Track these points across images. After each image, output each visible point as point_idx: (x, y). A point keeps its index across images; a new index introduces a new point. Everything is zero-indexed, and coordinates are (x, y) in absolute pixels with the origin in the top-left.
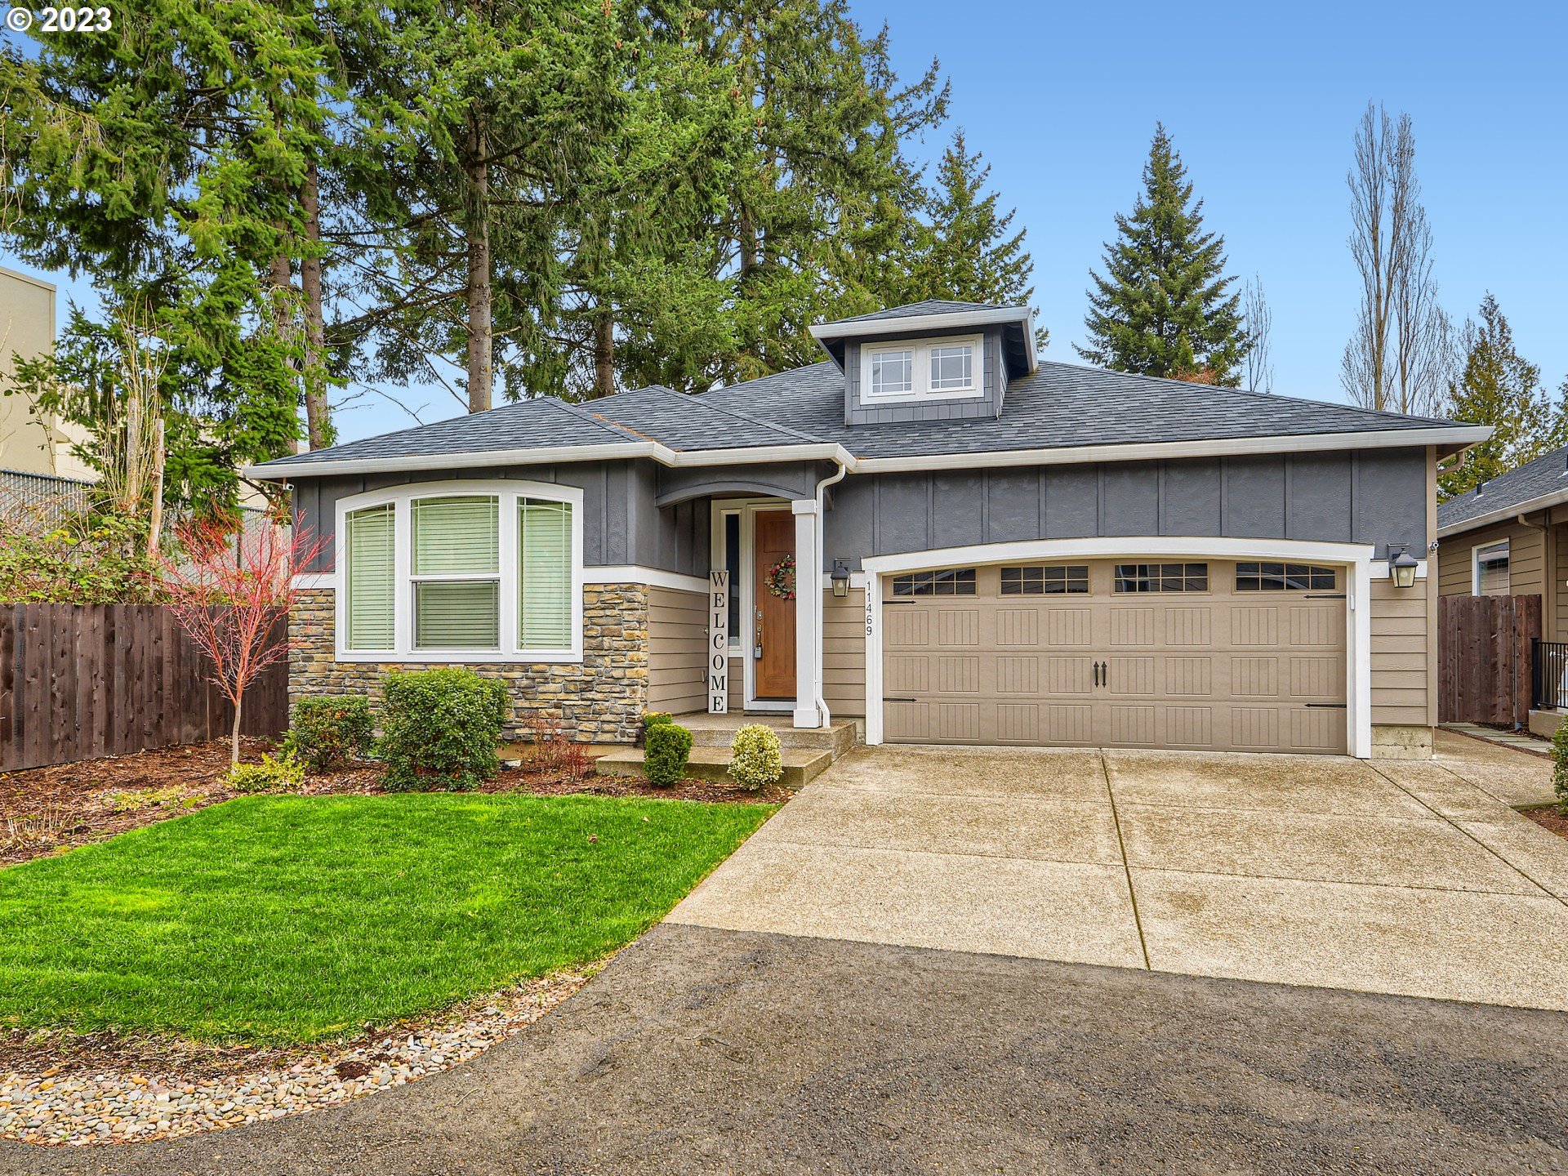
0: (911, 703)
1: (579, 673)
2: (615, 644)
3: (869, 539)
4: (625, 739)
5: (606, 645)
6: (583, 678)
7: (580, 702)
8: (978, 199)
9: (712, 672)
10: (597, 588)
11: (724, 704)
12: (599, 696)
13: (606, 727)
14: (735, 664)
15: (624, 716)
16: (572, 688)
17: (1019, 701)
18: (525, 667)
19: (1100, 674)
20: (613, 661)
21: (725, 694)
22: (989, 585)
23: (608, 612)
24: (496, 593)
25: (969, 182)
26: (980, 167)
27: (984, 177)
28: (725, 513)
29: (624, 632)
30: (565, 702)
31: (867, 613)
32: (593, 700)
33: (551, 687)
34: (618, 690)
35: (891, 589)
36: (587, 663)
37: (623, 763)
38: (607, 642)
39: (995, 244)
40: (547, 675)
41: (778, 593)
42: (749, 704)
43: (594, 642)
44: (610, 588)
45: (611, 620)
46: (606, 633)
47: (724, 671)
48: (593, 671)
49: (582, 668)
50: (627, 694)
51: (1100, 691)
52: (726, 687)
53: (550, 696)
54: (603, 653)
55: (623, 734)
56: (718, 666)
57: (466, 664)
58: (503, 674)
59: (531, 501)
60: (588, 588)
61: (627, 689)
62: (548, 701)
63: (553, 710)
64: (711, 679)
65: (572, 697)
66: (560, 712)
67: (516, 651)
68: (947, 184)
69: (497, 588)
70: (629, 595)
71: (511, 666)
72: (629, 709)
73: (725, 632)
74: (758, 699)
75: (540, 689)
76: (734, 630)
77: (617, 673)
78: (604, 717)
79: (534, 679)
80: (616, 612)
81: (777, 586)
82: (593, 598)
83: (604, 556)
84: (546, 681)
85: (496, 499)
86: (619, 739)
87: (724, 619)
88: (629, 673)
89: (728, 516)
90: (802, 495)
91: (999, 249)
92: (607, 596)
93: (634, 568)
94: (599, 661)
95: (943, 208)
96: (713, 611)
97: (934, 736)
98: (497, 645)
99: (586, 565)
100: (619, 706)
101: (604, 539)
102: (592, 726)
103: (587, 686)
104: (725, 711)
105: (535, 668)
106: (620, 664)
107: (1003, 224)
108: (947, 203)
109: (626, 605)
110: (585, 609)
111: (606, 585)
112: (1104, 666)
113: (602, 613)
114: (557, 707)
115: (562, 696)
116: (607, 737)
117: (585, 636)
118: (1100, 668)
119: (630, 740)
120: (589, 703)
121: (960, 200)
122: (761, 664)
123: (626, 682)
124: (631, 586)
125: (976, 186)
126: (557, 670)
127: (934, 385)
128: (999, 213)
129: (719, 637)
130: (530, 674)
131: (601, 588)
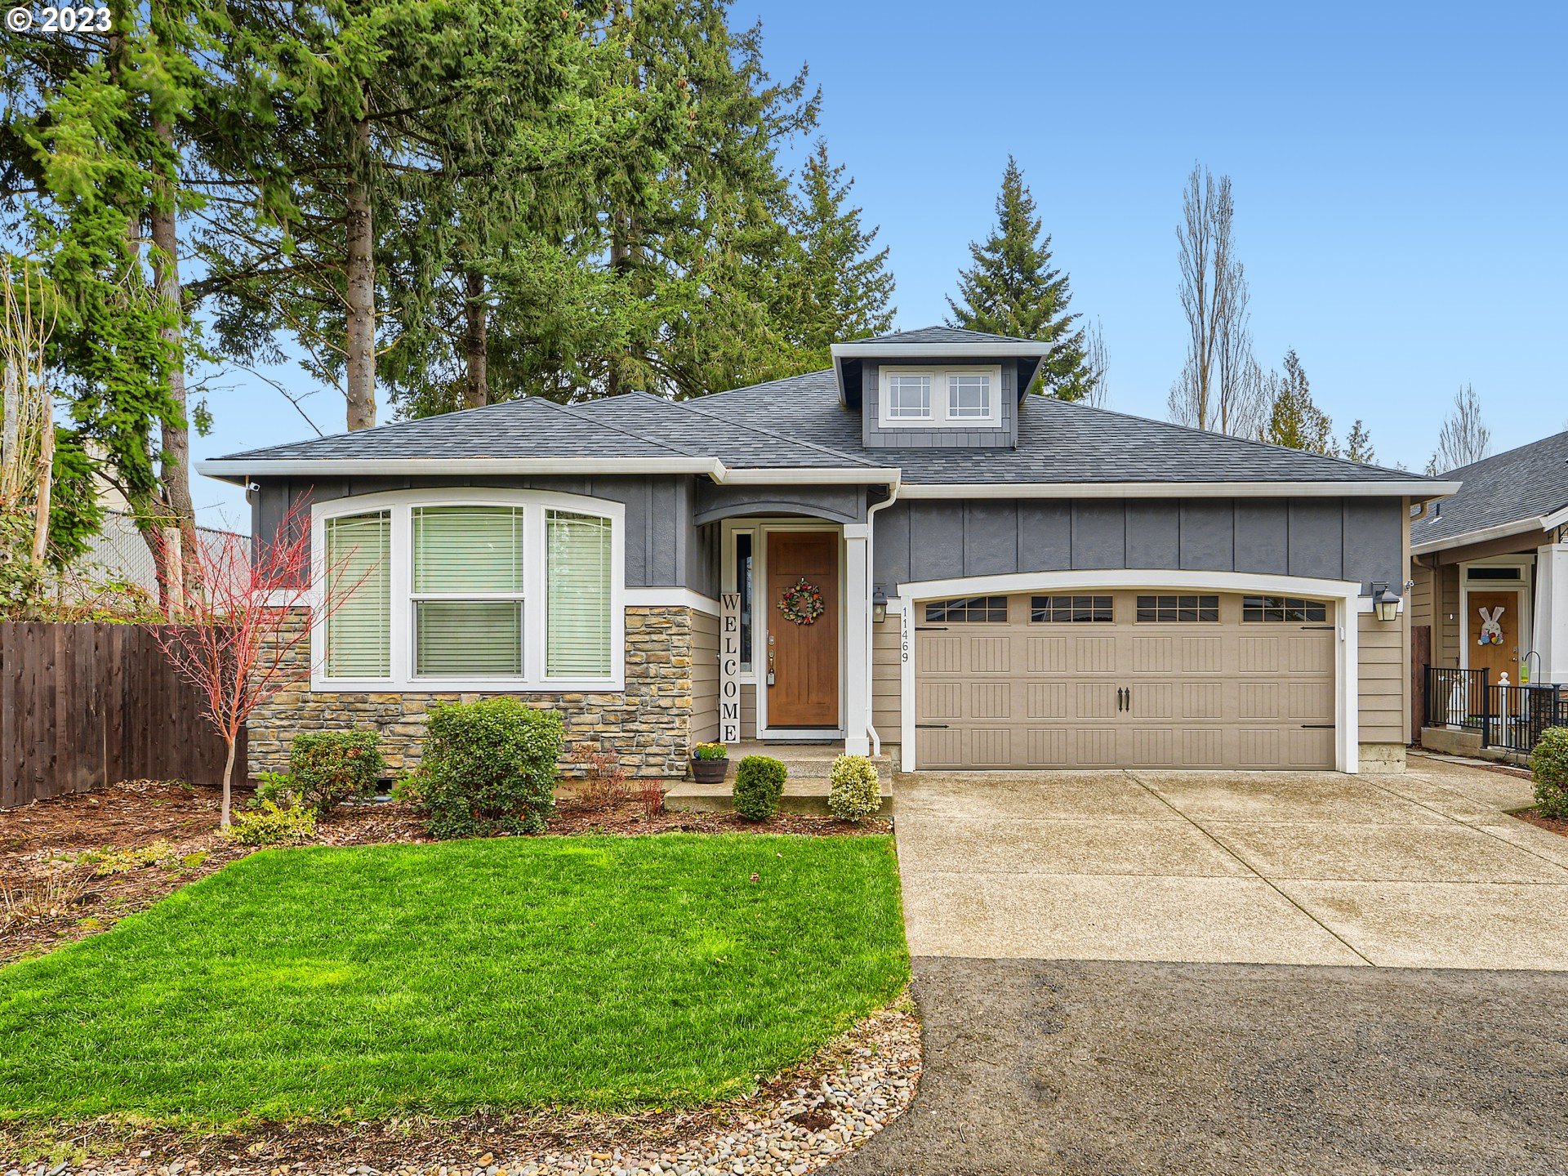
0: (943, 730)
1: (621, 703)
2: (663, 672)
3: (906, 566)
4: (674, 773)
5: (652, 672)
6: (625, 707)
7: (621, 734)
8: (842, 211)
9: (724, 699)
10: (641, 612)
11: (737, 733)
12: (644, 727)
13: (652, 760)
14: (748, 691)
15: (673, 748)
16: (612, 719)
17: (1047, 726)
18: (555, 696)
19: (1124, 699)
20: (660, 689)
21: (737, 723)
22: (1019, 612)
23: (654, 637)
24: (519, 615)
25: (832, 194)
26: (843, 180)
27: (847, 190)
28: (736, 532)
29: (673, 659)
30: (604, 734)
31: (903, 639)
32: (637, 731)
33: (587, 718)
34: (666, 720)
35: (924, 616)
36: (630, 690)
37: (696, 798)
38: (653, 669)
39: (858, 259)
40: (582, 705)
41: (792, 617)
42: (762, 733)
43: (638, 669)
44: (656, 611)
45: (657, 646)
46: (652, 659)
47: (737, 699)
48: (637, 700)
49: (624, 697)
50: (677, 724)
51: (1124, 716)
52: (738, 715)
53: (585, 728)
54: (648, 680)
55: (671, 767)
56: (730, 692)
57: (482, 693)
58: (529, 704)
59: (560, 515)
60: (630, 611)
61: (677, 719)
62: (583, 733)
63: (589, 743)
64: (722, 707)
65: (613, 728)
66: (598, 745)
67: (543, 678)
68: (810, 193)
69: (519, 610)
70: (679, 619)
71: (539, 695)
72: (678, 740)
73: (737, 657)
74: (769, 727)
75: (573, 720)
76: (746, 655)
77: (664, 703)
78: (649, 750)
79: (565, 709)
80: (664, 637)
81: (791, 610)
82: (636, 622)
83: (649, 576)
84: (581, 711)
85: (519, 511)
86: (667, 772)
87: (736, 644)
88: (678, 702)
89: (739, 536)
90: (855, 519)
91: (862, 265)
92: (653, 620)
93: (684, 591)
94: (644, 689)
95: (806, 218)
96: (724, 635)
97: (967, 762)
98: (519, 672)
99: (628, 586)
100: (667, 737)
101: (649, 559)
102: (636, 759)
103: (630, 717)
104: (738, 741)
105: (568, 697)
106: (669, 693)
107: (867, 240)
108: (809, 212)
109: (675, 630)
110: (627, 634)
111: (651, 608)
112: (1127, 691)
113: (647, 638)
114: (593, 739)
115: (600, 727)
116: (653, 771)
117: (627, 663)
118: (1124, 694)
119: (680, 773)
120: (632, 734)
121: (824, 210)
122: (772, 691)
123: (675, 711)
124: (681, 610)
125: (839, 198)
126: (593, 699)
127: (952, 413)
128: (864, 229)
129: (731, 663)
130: (561, 704)
131: (647, 612)
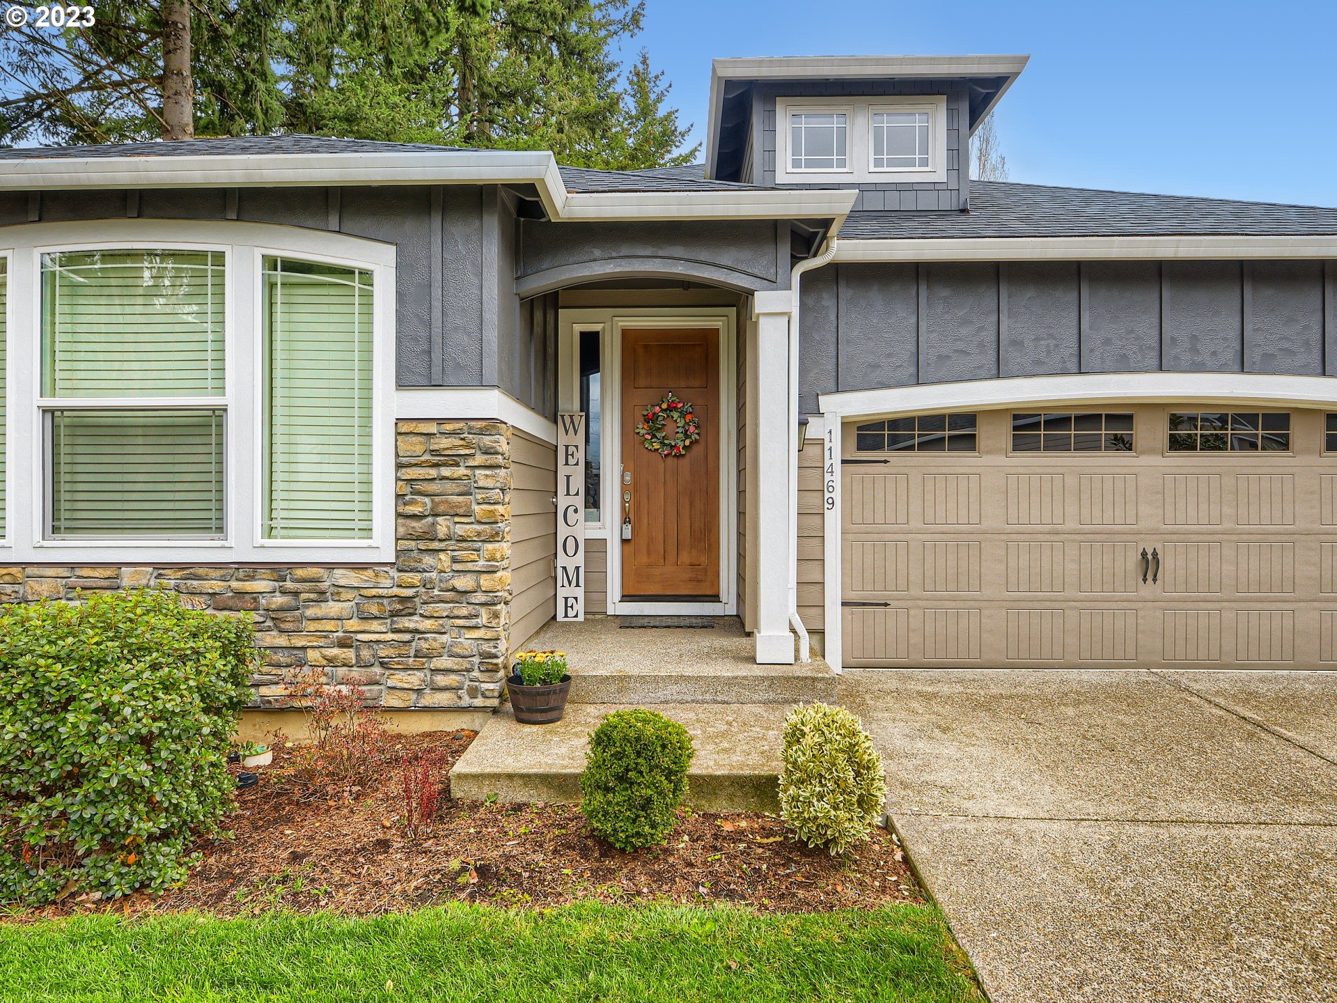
0: (882, 609)
1: (388, 583)
2: (460, 530)
3: (831, 367)
4: (479, 702)
5: (442, 531)
6: (396, 591)
7: (390, 636)
8: (662, 111)
9: (562, 560)
10: (424, 428)
11: (580, 607)
12: (427, 624)
13: (441, 680)
14: (595, 548)
15: (476, 660)
16: (374, 610)
17: (1036, 605)
18: (279, 570)
19: (1150, 565)
20: (455, 560)
21: (580, 592)
22: (995, 438)
23: (446, 472)
24: (220, 435)
25: (653, 96)
26: (662, 85)
27: (666, 93)
28: (578, 328)
29: (476, 508)
30: (360, 637)
31: (828, 477)
32: (417, 631)
33: (332, 608)
34: (464, 612)
35: (853, 442)
36: (403, 560)
38: (443, 526)
39: (676, 153)
40: (324, 586)
41: (656, 446)
42: (615, 606)
43: (418, 525)
44: (448, 427)
45: (449, 487)
46: (441, 509)
47: (580, 560)
48: (415, 578)
49: (393, 572)
50: (484, 619)
51: (1149, 590)
52: (582, 582)
53: (329, 626)
54: (436, 545)
55: (473, 692)
56: (571, 552)
57: (157, 566)
58: (234, 584)
59: (291, 266)
60: (404, 428)
61: (483, 612)
62: (325, 634)
63: (335, 651)
64: (560, 571)
65: (375, 625)
66: (350, 654)
67: (259, 541)
69: (220, 426)
70: (487, 440)
71: (251, 569)
72: (486, 647)
73: (579, 501)
74: (626, 598)
75: (310, 612)
76: (593, 499)
77: (462, 583)
78: (437, 663)
79: (296, 594)
80: (461, 471)
81: (654, 436)
82: (415, 446)
83: (436, 370)
84: (322, 596)
85: (219, 258)
86: (466, 701)
87: (578, 482)
88: (485, 582)
89: (583, 334)
90: (772, 283)
91: (678, 158)
92: (443, 443)
93: (496, 393)
94: (428, 560)
95: (631, 117)
96: (562, 471)
98: (220, 529)
99: (401, 385)
100: (467, 641)
101: (437, 340)
102: (415, 679)
103: (404, 607)
104: (581, 618)
105: (300, 573)
106: (470, 566)
107: (683, 136)
108: (634, 113)
109: (480, 459)
110: (399, 466)
111: (441, 421)
112: (1155, 554)
113: (433, 472)
114: (343, 644)
115: (353, 624)
116: (443, 699)
117: (399, 515)
118: (1150, 557)
119: (489, 703)
120: (407, 637)
121: (645, 111)
122: (630, 548)
123: (480, 597)
124: (491, 426)
125: (659, 99)
126: (342, 577)
127: (878, 164)
129: (571, 510)
130: (289, 585)
131: (433, 428)
